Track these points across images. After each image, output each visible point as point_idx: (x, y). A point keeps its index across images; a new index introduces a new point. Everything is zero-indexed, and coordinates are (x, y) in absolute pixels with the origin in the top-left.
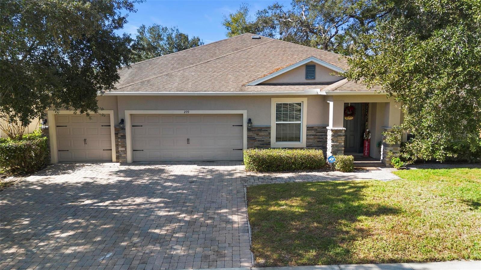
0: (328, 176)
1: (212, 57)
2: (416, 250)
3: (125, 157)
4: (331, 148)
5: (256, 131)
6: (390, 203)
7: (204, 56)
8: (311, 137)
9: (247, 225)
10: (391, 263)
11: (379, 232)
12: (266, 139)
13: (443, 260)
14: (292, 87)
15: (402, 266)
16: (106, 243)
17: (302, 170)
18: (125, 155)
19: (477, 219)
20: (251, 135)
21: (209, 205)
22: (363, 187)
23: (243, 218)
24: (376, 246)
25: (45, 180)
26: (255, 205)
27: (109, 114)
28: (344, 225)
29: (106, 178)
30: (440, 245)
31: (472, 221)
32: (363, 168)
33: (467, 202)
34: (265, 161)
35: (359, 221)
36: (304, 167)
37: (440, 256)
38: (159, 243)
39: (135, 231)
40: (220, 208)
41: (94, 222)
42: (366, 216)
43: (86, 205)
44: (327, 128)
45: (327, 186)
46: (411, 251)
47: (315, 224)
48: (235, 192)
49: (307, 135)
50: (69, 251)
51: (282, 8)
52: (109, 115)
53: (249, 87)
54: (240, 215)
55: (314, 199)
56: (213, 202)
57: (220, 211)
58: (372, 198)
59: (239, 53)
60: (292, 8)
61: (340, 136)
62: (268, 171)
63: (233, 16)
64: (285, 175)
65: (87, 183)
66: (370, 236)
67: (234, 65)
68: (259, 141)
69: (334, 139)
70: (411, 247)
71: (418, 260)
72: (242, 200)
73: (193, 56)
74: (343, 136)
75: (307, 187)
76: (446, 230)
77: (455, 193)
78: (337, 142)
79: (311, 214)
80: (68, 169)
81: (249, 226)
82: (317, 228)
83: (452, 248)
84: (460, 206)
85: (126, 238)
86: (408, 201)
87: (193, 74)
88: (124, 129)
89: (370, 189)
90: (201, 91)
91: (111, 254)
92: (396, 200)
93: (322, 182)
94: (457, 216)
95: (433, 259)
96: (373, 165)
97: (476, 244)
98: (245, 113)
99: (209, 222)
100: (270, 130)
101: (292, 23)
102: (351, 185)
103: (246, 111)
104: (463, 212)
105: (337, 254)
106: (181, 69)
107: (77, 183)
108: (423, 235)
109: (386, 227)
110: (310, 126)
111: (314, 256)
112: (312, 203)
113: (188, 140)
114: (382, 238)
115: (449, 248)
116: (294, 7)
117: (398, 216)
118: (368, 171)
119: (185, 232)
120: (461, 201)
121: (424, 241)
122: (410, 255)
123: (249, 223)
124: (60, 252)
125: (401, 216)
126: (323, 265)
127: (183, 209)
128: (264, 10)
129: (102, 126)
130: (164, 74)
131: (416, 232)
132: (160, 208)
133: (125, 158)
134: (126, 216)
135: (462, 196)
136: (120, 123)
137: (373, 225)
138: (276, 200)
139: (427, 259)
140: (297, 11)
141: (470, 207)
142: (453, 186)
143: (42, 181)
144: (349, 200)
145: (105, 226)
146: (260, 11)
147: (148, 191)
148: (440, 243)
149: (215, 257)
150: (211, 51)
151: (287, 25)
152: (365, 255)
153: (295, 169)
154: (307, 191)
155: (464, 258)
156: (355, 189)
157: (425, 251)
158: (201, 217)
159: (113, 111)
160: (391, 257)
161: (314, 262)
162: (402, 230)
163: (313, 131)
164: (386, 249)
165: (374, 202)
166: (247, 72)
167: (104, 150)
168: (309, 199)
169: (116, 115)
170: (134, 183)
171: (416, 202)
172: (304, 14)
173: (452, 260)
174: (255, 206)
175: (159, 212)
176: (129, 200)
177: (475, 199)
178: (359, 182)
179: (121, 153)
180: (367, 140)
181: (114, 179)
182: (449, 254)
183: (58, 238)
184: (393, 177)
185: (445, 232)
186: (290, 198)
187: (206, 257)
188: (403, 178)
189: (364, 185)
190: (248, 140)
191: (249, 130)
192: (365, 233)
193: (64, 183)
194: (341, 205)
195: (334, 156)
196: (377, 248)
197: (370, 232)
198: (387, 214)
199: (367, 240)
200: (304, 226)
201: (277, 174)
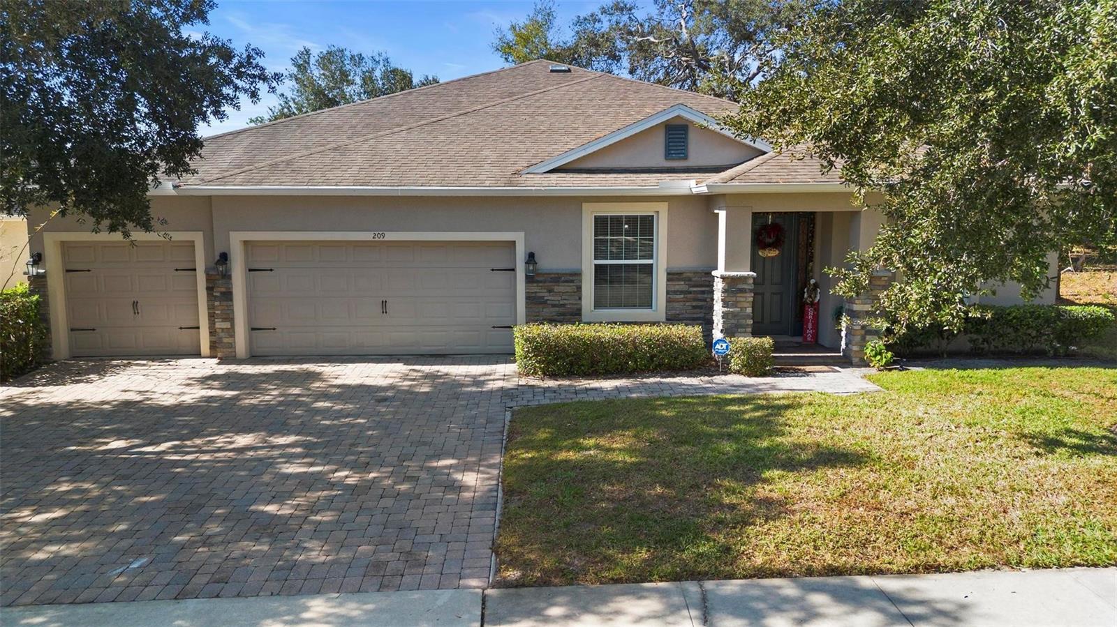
0: (710, 385)
1: (450, 111)
2: (890, 547)
3: (231, 343)
4: (721, 321)
5: (545, 282)
6: (847, 441)
7: (431, 108)
8: (678, 297)
9: (495, 494)
10: (828, 576)
11: (810, 504)
12: (570, 302)
13: (958, 568)
14: (633, 176)
15: (854, 582)
16: (137, 535)
17: (653, 372)
18: (230, 340)
19: (1050, 476)
20: (536, 293)
21: (413, 449)
22: (787, 407)
23: (489, 479)
24: (796, 536)
25: (28, 396)
26: (523, 448)
27: (193, 242)
28: (727, 490)
29: (177, 391)
30: (953, 534)
31: (1036, 479)
32: (797, 367)
33: (1030, 437)
34: (564, 349)
35: (765, 481)
36: (656, 366)
37: (951, 560)
38: (270, 536)
39: (218, 507)
40: (439, 457)
41: (120, 488)
42: (784, 470)
43: (111, 451)
44: (714, 273)
45: (703, 404)
46: (879, 547)
47: (659, 490)
48: (483, 421)
49: (668, 293)
50: (40, 556)
51: (633, 11)
52: (191, 245)
53: (528, 176)
54: (483, 473)
55: (665, 433)
56: (425, 444)
57: (435, 464)
58: (805, 431)
59: (514, 102)
60: (657, 12)
61: (742, 291)
62: (570, 374)
63: (517, 29)
64: (608, 384)
65: (127, 404)
66: (786, 513)
67: (500, 129)
68: (554, 306)
69: (727, 299)
70: (882, 539)
71: (896, 569)
72: (496, 438)
73: (404, 109)
74: (751, 291)
75: (655, 408)
76: (972, 501)
77: (1006, 419)
78: (736, 307)
79: (653, 466)
80: (89, 372)
81: (500, 495)
82: (660, 496)
83: (981, 541)
84: (1012, 446)
85: (191, 525)
86: (890, 436)
87: (399, 147)
88: (227, 276)
89: (803, 411)
90: (414, 184)
91: (144, 560)
92: (860, 434)
93: (692, 397)
94: (1003, 469)
95: (932, 566)
96: (821, 361)
97: (1040, 532)
98: (519, 237)
99: (403, 487)
100: (581, 281)
101: (657, 45)
102: (759, 402)
103: (522, 234)
104: (1018, 460)
105: (701, 555)
106: (371, 136)
107: (103, 403)
108: (914, 510)
109: (828, 494)
110: (675, 270)
111: (645, 560)
112: (659, 441)
113: (384, 303)
114: (814, 519)
115: (973, 541)
116: (662, 10)
117: (859, 470)
118: (807, 374)
119: (338, 510)
120: (1016, 436)
121: (914, 526)
122: (878, 557)
123: (500, 490)
124: (19, 557)
125: (868, 469)
126: (661, 581)
127: (347, 458)
128: (592, 16)
129: (177, 270)
130: (328, 147)
131: (898, 505)
132: (290, 458)
133: (232, 346)
134: (203, 476)
135: (1020, 426)
136: (218, 263)
137: (796, 489)
138: (576, 437)
139: (916, 567)
140: (668, 19)
141: (1036, 449)
142: (1004, 404)
143: (20, 398)
144: (749, 435)
145: (145, 499)
146: (581, 18)
147: (272, 420)
148: (953, 529)
149: (401, 566)
150: (450, 99)
151: (645, 51)
152: (767, 558)
153: (634, 370)
154: (654, 417)
155: (1007, 563)
156: (766, 412)
157: (915, 547)
158: (386, 477)
159: (202, 233)
160: (830, 562)
161: (639, 576)
162: (866, 500)
163: (683, 283)
164: (819, 542)
165: (808, 439)
166: (529, 144)
167: (181, 328)
168: (654, 433)
169: (209, 242)
170: (242, 402)
171: (908, 438)
172: (684, 26)
173: (979, 569)
174: (523, 451)
175: (287, 465)
176: (220, 441)
177: (1051, 432)
178: (781, 396)
179: (222, 335)
180: (812, 304)
181: (195, 394)
182: (972, 553)
183: (24, 524)
184: (864, 386)
185: (967, 506)
186: (610, 432)
187: (377, 567)
188: (888, 389)
189: (791, 402)
190: (527, 303)
191: (530, 279)
192: (774, 509)
193: (70, 404)
194: (728, 447)
195: (728, 339)
196: (799, 541)
197: (786, 504)
198: (834, 466)
199: (778, 524)
200: (631, 492)
201: (590, 382)
